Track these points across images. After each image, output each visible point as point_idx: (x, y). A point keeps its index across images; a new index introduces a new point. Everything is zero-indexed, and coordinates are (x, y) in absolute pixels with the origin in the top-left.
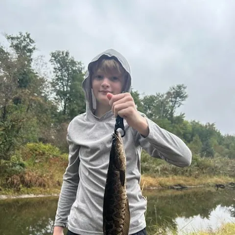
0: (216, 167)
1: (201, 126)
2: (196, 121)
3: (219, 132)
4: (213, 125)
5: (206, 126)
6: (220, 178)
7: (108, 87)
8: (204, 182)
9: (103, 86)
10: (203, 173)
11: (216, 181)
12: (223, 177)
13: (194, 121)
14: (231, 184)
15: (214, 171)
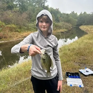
0: (61, 26)
1: (54, 10)
2: (52, 8)
3: (60, 12)
4: (58, 9)
5: (56, 9)
6: (62, 30)
7: (45, 26)
8: (57, 32)
9: (43, 26)
10: (57, 28)
11: (61, 31)
12: (63, 29)
13: (51, 8)
14: (65, 31)
15: (60, 28)
